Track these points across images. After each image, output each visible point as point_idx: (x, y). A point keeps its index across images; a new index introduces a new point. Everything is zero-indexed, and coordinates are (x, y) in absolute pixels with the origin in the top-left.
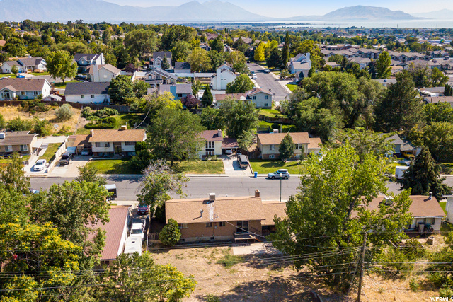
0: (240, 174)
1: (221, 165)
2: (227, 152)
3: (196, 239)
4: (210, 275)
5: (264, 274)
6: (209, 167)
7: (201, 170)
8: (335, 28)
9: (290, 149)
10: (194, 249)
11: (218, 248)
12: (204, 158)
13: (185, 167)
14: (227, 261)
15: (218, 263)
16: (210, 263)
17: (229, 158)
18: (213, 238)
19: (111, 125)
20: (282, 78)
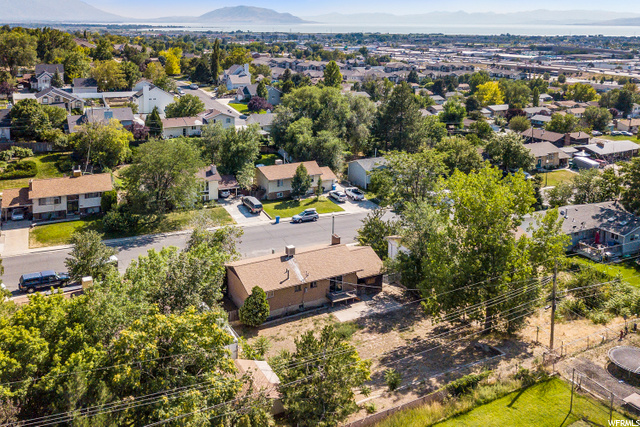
0: (253, 221)
1: (225, 213)
2: (224, 194)
3: (281, 310)
5: (397, 339)
8: (217, 32)
13: (180, 221)
17: (229, 202)
18: (302, 306)
19: (30, 172)
20: (219, 95)
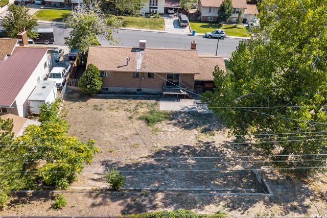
0: (180, 31)
1: (163, 23)
2: (169, 11)
3: (121, 89)
4: (128, 133)
5: (192, 138)
6: (150, 24)
7: (142, 25)
9: (229, 12)
10: (117, 100)
11: (143, 101)
12: (147, 15)
13: (128, 22)
14: (150, 117)
15: (140, 119)
16: (130, 118)
17: (170, 17)
18: (140, 90)
